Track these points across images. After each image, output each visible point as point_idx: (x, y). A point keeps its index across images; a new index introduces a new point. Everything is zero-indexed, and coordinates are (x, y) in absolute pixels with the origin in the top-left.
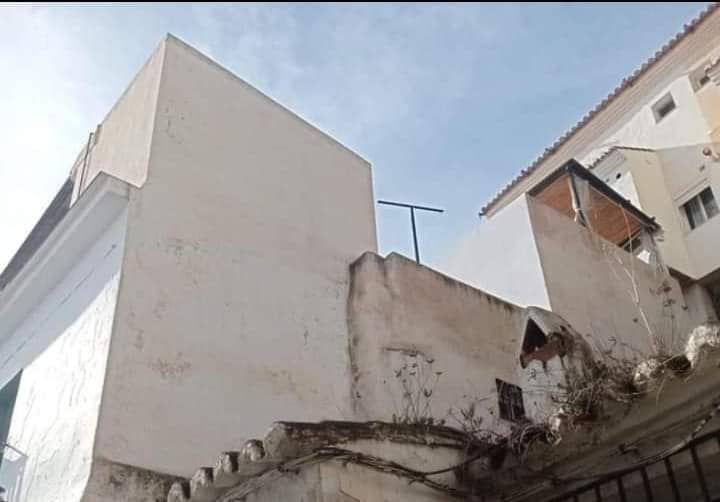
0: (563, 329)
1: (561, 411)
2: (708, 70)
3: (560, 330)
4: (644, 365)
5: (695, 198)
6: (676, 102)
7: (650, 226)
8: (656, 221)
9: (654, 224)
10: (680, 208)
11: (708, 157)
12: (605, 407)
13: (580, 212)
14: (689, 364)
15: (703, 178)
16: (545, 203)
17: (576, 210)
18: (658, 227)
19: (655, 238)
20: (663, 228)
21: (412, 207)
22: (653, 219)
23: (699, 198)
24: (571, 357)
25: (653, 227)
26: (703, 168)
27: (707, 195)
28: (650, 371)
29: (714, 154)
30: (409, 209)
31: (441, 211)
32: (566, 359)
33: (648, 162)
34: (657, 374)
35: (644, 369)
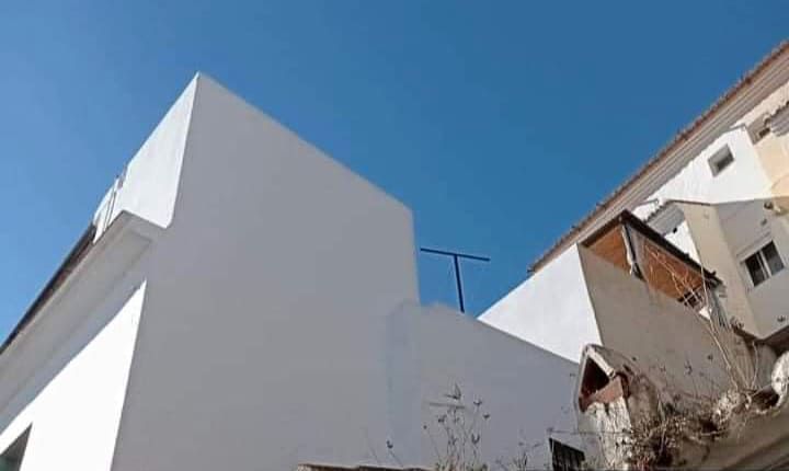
0: (627, 369)
1: (630, 454)
2: (767, 121)
3: (623, 369)
4: (725, 400)
5: (758, 253)
6: (734, 155)
7: (712, 281)
8: (717, 276)
9: (716, 279)
10: (741, 263)
11: (770, 211)
12: (681, 449)
13: (636, 265)
14: (777, 397)
15: (765, 233)
16: (599, 254)
17: (631, 263)
18: (719, 282)
19: (717, 294)
20: (725, 283)
21: (456, 256)
22: (714, 273)
23: (762, 254)
24: (637, 398)
25: (715, 282)
26: (765, 222)
27: (770, 250)
28: (732, 407)
29: (776, 208)
30: (452, 258)
31: (487, 260)
32: (631, 400)
33: (707, 217)
34: (741, 409)
35: (726, 404)
